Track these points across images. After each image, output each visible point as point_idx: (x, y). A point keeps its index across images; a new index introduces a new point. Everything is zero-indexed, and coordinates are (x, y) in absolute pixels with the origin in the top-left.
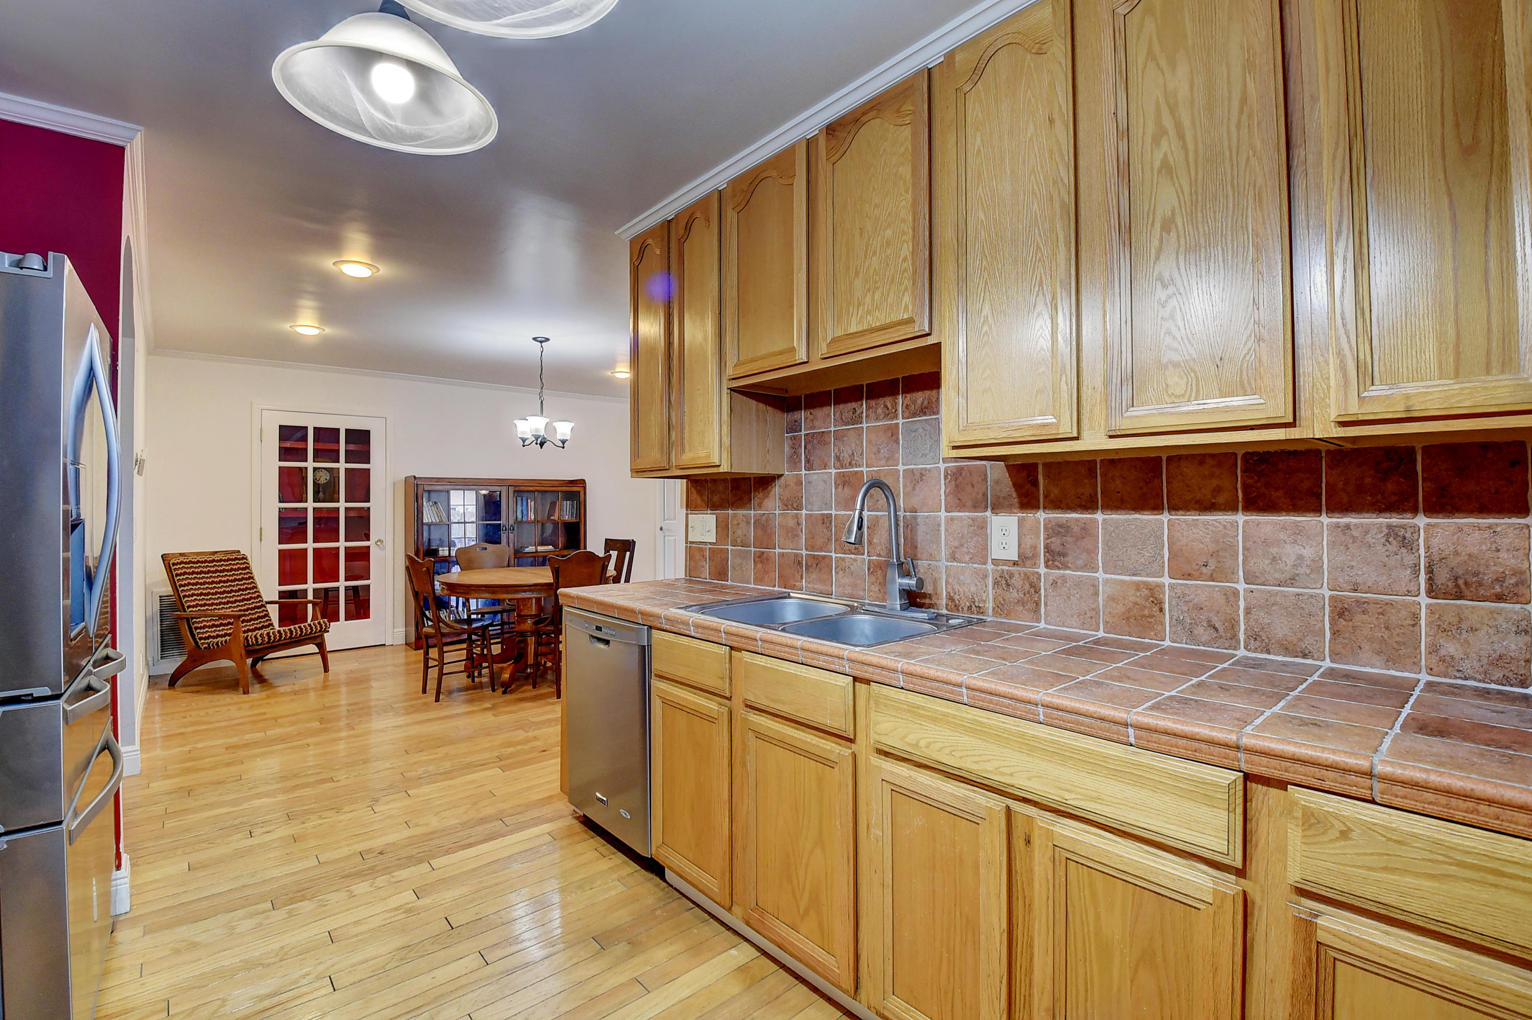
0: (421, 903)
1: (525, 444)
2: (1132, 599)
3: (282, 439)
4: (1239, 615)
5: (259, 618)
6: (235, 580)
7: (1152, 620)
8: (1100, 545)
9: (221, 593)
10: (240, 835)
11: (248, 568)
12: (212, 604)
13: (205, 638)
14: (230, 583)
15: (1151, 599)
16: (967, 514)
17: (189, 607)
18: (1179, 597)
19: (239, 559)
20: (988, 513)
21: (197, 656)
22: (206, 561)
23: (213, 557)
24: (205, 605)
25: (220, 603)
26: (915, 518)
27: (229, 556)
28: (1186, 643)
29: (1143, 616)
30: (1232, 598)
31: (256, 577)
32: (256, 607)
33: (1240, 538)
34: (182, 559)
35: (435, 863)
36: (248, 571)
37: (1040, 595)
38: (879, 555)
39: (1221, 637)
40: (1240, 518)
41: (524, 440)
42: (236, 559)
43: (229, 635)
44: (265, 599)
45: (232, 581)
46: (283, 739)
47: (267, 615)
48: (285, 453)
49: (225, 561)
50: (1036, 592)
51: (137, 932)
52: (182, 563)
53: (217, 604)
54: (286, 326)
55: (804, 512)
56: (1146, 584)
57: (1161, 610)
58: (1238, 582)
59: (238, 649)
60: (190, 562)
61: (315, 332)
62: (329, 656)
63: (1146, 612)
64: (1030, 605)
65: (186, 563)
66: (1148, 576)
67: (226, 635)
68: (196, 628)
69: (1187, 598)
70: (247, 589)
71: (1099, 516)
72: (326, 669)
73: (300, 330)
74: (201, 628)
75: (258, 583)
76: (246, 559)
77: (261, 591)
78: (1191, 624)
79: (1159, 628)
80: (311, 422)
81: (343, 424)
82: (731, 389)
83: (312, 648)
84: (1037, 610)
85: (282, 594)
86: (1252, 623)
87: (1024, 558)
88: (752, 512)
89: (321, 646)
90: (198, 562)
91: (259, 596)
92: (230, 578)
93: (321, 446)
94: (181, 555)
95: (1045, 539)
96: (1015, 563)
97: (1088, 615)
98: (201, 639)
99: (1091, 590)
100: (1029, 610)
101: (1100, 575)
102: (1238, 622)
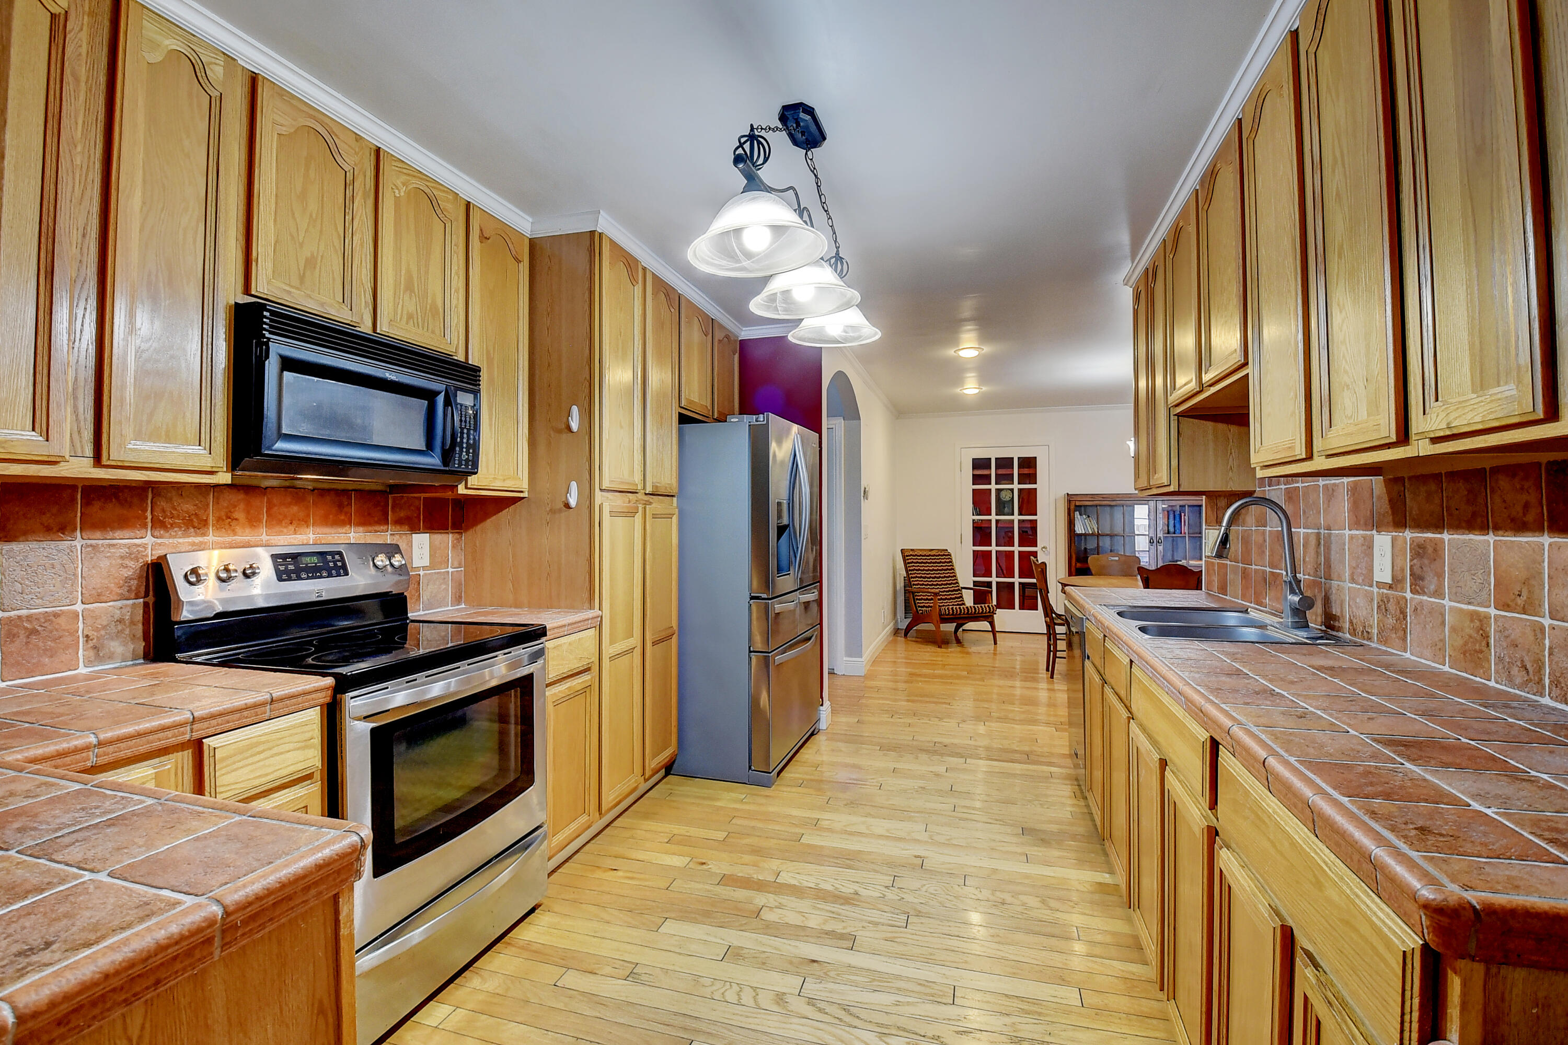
0: (947, 774)
2: (1468, 631)
3: (974, 468)
4: (1544, 656)
5: (956, 598)
6: (943, 570)
7: (1481, 656)
8: (1446, 569)
9: (933, 578)
10: (887, 715)
11: (951, 562)
12: (927, 585)
13: (922, 607)
14: (939, 572)
15: (1481, 632)
16: (1362, 532)
17: (914, 585)
18: (1501, 631)
19: (946, 555)
20: (1374, 532)
21: (917, 619)
22: (925, 556)
23: (930, 553)
24: (923, 585)
25: (932, 585)
26: (1330, 535)
27: (939, 553)
28: (1505, 685)
29: (1475, 651)
30: (1539, 636)
31: (956, 569)
32: (954, 590)
33: (1546, 564)
34: (911, 553)
35: (968, 760)
36: (951, 564)
37: (1407, 622)
38: (1309, 575)
39: (1531, 680)
40: (1546, 540)
42: (944, 555)
43: (931, 607)
44: (961, 585)
45: (941, 571)
46: (941, 677)
47: (961, 597)
48: (977, 479)
49: (937, 556)
50: (1404, 619)
51: (825, 738)
52: (911, 555)
53: (930, 585)
54: (958, 390)
55: (1268, 528)
56: (1477, 613)
57: (1488, 645)
58: (1544, 617)
59: (936, 617)
60: (916, 555)
61: (977, 391)
62: (998, 635)
63: (1477, 647)
64: (1401, 633)
65: (913, 556)
66: (1479, 605)
67: (929, 607)
68: (917, 599)
69: (1507, 633)
70: (949, 577)
71: (1446, 536)
72: (995, 643)
73: (966, 392)
74: (919, 600)
75: (957, 574)
76: (950, 556)
77: (959, 579)
78: (1509, 662)
79: (1486, 665)
80: (993, 454)
81: (1016, 454)
82: (1178, 415)
83: (985, 625)
84: (1404, 639)
85: (976, 583)
86: (1554, 667)
87: (1396, 583)
88: (1240, 528)
89: (992, 624)
90: (921, 555)
91: (957, 583)
92: (940, 569)
93: (1001, 472)
94: (912, 550)
95: (1411, 560)
96: (1390, 587)
97: (1438, 647)
98: (919, 607)
99: (1440, 620)
100: (1399, 638)
101: (1446, 602)
102: (1544, 663)
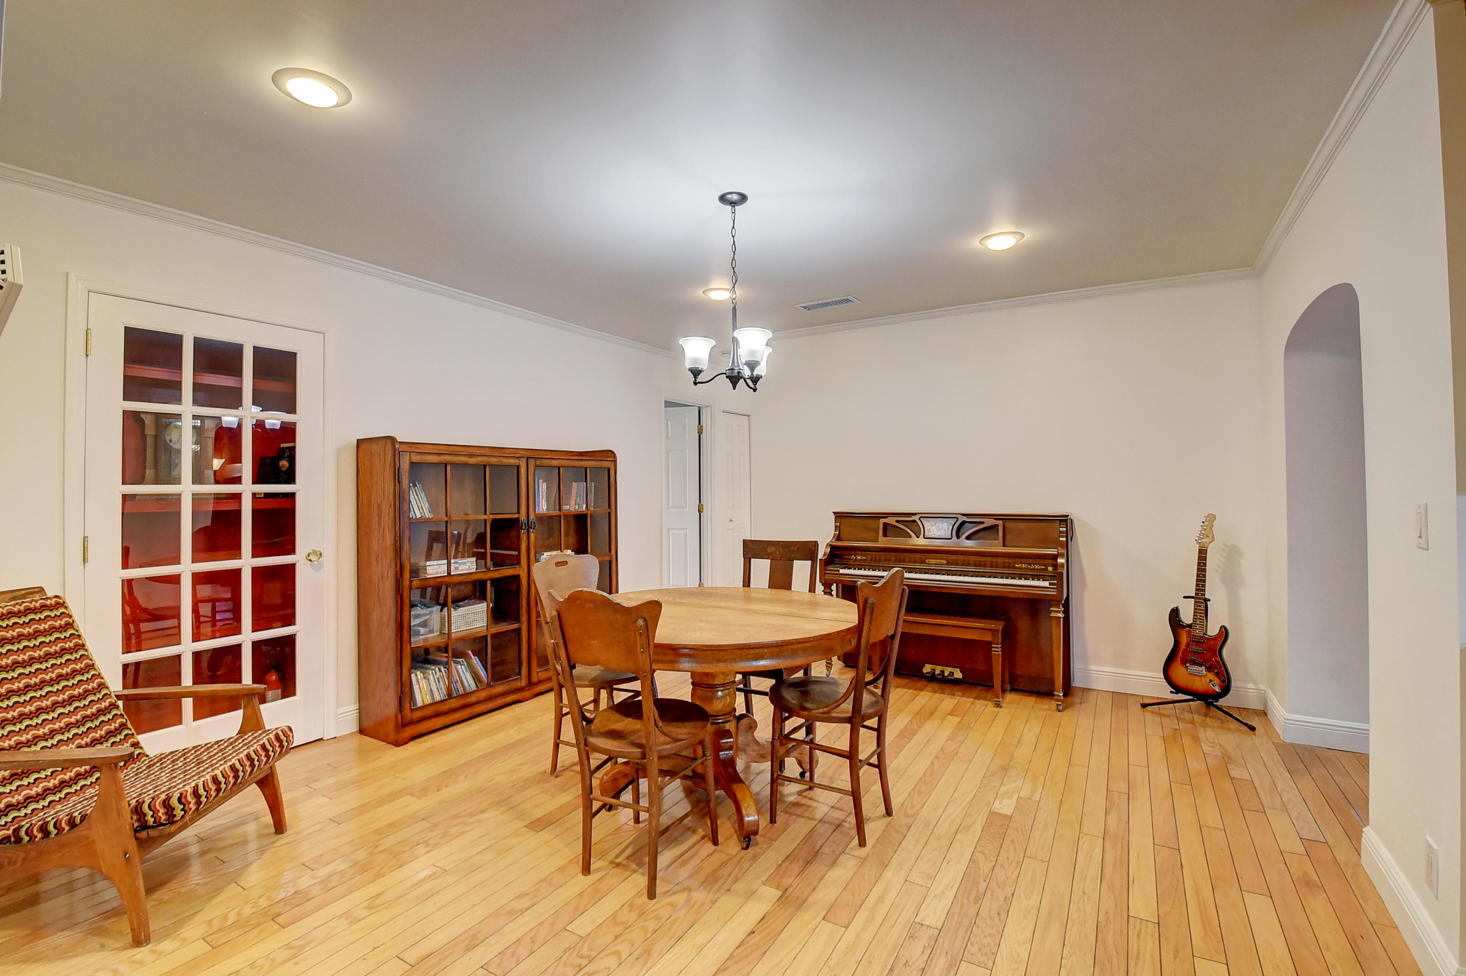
1: (698, 380)
6: (48, 656)
11: (70, 625)
14: (36, 666)
19: (48, 608)
27: (25, 604)
31: (88, 645)
36: (71, 631)
41: (696, 372)
42: (41, 608)
45: (40, 660)
48: (136, 385)
49: (19, 614)
75: (94, 658)
76: (63, 605)
77: (103, 674)
80: (189, 328)
81: (249, 337)
92: (37, 654)
93: (207, 377)
